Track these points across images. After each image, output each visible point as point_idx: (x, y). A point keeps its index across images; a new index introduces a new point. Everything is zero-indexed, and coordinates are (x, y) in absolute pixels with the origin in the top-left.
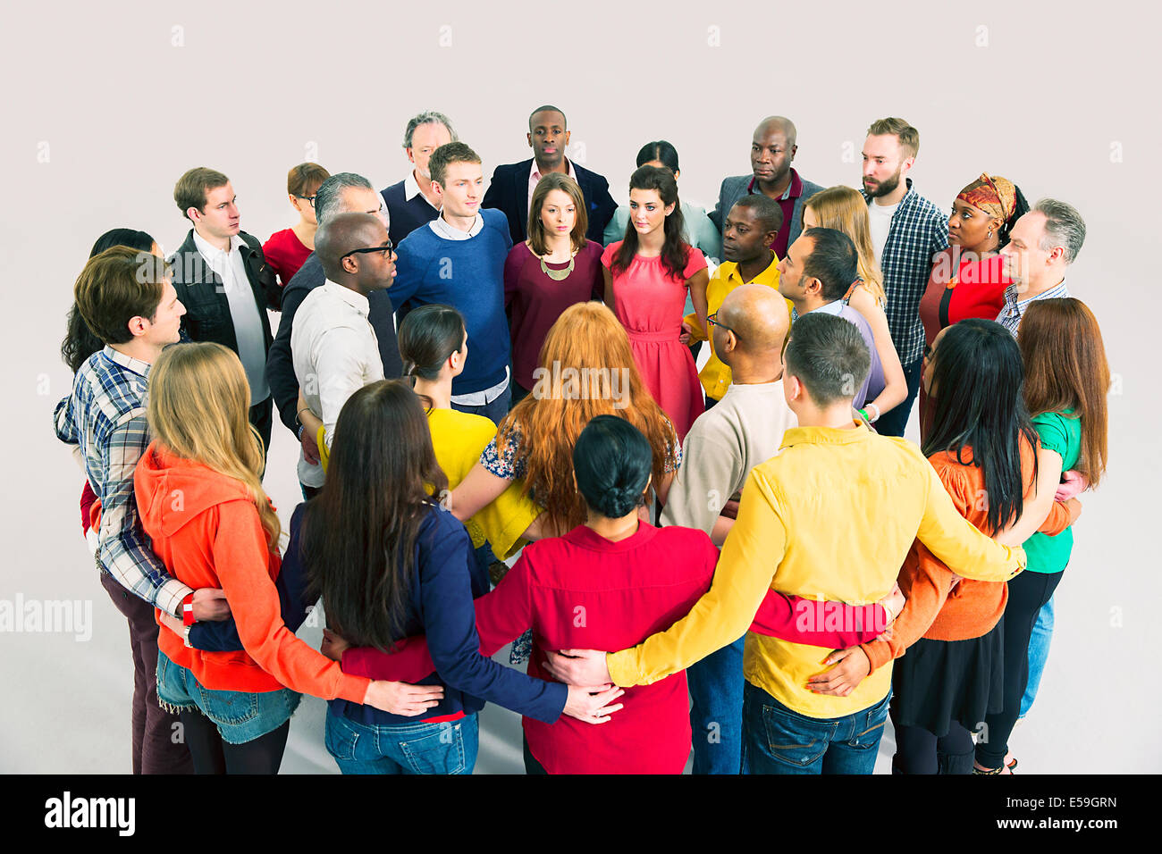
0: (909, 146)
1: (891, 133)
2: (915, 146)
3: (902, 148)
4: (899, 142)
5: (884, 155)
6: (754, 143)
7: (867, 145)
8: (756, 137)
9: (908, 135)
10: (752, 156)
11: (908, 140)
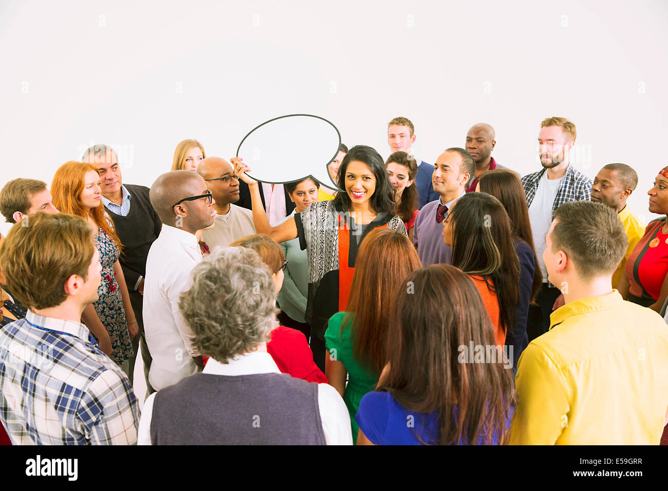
0: (570, 133)
1: (557, 125)
2: (573, 133)
3: (565, 134)
4: (563, 130)
5: (554, 139)
6: (467, 137)
7: (541, 133)
8: (468, 134)
9: (568, 127)
10: (466, 145)
11: (569, 129)
